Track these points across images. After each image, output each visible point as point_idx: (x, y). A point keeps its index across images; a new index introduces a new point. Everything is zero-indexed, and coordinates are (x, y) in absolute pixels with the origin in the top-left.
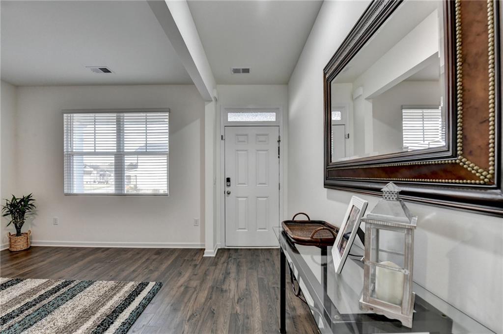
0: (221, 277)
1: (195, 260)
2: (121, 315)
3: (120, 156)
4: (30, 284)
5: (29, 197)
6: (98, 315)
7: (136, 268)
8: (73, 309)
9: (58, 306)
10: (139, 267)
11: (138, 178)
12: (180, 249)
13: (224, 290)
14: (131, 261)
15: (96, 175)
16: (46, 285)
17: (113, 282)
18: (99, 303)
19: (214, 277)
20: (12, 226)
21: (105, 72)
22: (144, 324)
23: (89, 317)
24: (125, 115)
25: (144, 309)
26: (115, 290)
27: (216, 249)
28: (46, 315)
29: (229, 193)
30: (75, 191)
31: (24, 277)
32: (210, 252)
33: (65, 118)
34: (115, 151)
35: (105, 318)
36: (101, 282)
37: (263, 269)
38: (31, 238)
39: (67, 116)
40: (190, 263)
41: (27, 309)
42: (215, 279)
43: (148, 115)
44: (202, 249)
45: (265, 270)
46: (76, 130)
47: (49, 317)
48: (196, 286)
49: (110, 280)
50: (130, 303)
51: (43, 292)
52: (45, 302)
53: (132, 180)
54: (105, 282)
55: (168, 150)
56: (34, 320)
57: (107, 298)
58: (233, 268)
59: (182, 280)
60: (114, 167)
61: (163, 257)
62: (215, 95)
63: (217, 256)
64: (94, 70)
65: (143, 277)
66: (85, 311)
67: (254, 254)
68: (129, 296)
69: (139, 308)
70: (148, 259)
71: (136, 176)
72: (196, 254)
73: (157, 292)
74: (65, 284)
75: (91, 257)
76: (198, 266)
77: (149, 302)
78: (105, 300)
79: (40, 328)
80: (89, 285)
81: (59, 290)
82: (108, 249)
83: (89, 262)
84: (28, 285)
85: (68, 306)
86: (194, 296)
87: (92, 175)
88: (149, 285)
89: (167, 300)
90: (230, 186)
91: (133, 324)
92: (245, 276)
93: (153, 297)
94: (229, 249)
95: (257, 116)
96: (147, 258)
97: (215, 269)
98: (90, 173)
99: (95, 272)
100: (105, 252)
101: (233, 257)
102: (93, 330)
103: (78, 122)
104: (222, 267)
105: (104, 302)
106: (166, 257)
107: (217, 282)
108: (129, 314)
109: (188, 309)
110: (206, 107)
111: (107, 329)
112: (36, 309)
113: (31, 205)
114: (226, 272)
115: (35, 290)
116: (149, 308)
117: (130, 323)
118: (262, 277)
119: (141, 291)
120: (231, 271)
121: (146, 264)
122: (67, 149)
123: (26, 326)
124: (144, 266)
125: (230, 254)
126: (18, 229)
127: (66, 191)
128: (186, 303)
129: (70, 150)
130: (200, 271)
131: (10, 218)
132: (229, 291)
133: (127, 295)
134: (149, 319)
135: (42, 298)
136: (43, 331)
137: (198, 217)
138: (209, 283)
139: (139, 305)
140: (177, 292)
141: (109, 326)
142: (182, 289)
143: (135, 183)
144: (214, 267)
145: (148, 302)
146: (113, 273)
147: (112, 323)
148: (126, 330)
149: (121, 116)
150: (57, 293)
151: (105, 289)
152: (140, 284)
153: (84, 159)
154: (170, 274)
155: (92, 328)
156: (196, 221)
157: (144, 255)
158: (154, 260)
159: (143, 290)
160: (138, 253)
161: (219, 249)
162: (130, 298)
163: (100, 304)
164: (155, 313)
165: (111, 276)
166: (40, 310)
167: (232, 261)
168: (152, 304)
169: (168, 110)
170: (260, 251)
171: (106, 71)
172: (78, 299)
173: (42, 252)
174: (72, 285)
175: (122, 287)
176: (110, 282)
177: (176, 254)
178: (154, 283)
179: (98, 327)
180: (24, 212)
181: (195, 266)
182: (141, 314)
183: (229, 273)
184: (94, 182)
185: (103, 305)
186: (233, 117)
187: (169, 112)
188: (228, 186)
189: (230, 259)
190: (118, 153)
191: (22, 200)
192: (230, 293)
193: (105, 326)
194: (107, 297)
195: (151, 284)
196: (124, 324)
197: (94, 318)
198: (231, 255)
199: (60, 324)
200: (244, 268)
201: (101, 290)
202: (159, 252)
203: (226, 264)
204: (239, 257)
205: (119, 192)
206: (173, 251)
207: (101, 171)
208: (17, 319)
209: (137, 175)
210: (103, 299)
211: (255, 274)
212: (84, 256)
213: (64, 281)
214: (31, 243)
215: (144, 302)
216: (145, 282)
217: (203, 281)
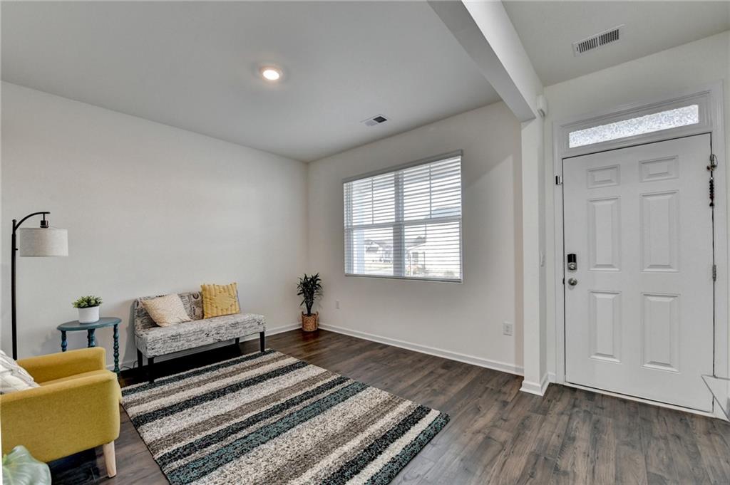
0: (555, 440)
1: (505, 393)
2: (392, 446)
3: (398, 227)
4: (313, 371)
5: (316, 276)
6: (366, 434)
7: (417, 381)
8: (343, 415)
9: (331, 406)
10: (419, 381)
11: (426, 255)
12: (480, 368)
13: (562, 469)
14: (410, 370)
15: (381, 252)
16: (323, 376)
17: (387, 393)
18: (370, 418)
19: (539, 436)
20: (304, 306)
21: (380, 122)
22: (418, 473)
23: (357, 433)
24: (405, 172)
25: (421, 449)
26: (389, 405)
27: (545, 382)
28: (319, 413)
29: (573, 283)
30: (355, 272)
31: (309, 362)
32: (534, 386)
33: (345, 188)
34: (394, 220)
35: (373, 441)
36: (374, 389)
37: (662, 455)
38: (318, 321)
39: (347, 186)
40: (495, 397)
41: (306, 400)
42: (542, 440)
43: (432, 166)
44: (517, 377)
45: (671, 459)
46: (356, 200)
47: (321, 417)
48: (505, 442)
49: (385, 390)
50: (403, 433)
51: (320, 384)
52: (321, 396)
53: (419, 259)
54: (379, 391)
55: (460, 213)
56: (309, 415)
57: (379, 414)
58: (583, 432)
59: (481, 422)
60: (392, 241)
61: (454, 375)
62: (541, 105)
63: (548, 397)
64: (369, 124)
65: (423, 398)
66: (354, 423)
67: (637, 413)
68: (403, 421)
69: (415, 444)
70: (432, 372)
71: (424, 253)
72: (506, 383)
73: (441, 429)
74: (341, 381)
75: (368, 354)
76: (510, 407)
77: (429, 441)
78: (376, 416)
79: (312, 427)
80: (363, 389)
81: (334, 386)
82: (386, 346)
83: (365, 359)
84: (310, 371)
85: (339, 409)
86: (500, 459)
87: (378, 252)
88: (431, 413)
89: (455, 448)
90: (575, 269)
91: (405, 466)
92: (612, 456)
93: (435, 435)
94: (575, 389)
95: (640, 123)
96: (431, 370)
97: (544, 420)
98: (375, 250)
99: (370, 374)
100: (383, 350)
101: (584, 408)
102: (359, 453)
103: (357, 190)
104: (558, 420)
105: (375, 419)
106: (457, 376)
107: (546, 447)
108: (401, 448)
109: (488, 478)
110: (523, 132)
111: (373, 460)
112: (313, 401)
113: (318, 285)
114: (566, 434)
115: (314, 380)
116: (428, 451)
117: (401, 463)
118: (660, 473)
119: (419, 419)
120: (577, 434)
121: (429, 379)
122: (347, 223)
123: (302, 419)
124: (426, 381)
125: (577, 399)
126: (309, 309)
127: (346, 271)
128: (486, 466)
129: (349, 225)
130: (515, 416)
131: (302, 297)
132: (571, 475)
133: (402, 418)
134: (427, 468)
135: (319, 390)
136: (314, 431)
137: (511, 321)
138: (530, 446)
139: (415, 440)
140: (471, 439)
141: (377, 455)
142: (480, 437)
143: (423, 263)
144: (540, 417)
145: (427, 440)
146: (388, 381)
147: (380, 453)
148: (395, 472)
149: (399, 175)
150: (332, 389)
151: (378, 400)
152: (418, 408)
153: (365, 233)
154: (463, 406)
155: (359, 450)
156: (507, 328)
157: (427, 365)
158: (440, 376)
159: (422, 418)
160: (420, 361)
161: (551, 385)
162: (404, 425)
163: (370, 420)
164: (435, 463)
165: (386, 384)
166: (315, 405)
167: (581, 414)
168: (434, 445)
169: (460, 152)
170: (653, 412)
171: (381, 120)
172: (350, 404)
173: (327, 336)
174: (346, 384)
175: (397, 404)
176: (384, 392)
177: (473, 375)
178: (438, 413)
179: (365, 451)
180: (313, 293)
181: (505, 403)
182: (416, 454)
183: (574, 439)
184: (380, 260)
185: (373, 422)
186: (579, 139)
187: (462, 155)
188: (570, 269)
189: (576, 409)
190: (397, 223)
191: (312, 279)
192: (574, 480)
193: (373, 454)
194: (378, 412)
195: (434, 414)
196: (393, 461)
197: (362, 436)
198: (578, 402)
199: (329, 429)
200: (610, 438)
201: (373, 401)
202: (449, 365)
203: (566, 418)
204: (598, 411)
205: (398, 274)
206: (469, 368)
207: (387, 247)
208: (297, 408)
209: (426, 252)
210: (375, 414)
211: (640, 460)
212: (361, 350)
213: (340, 376)
214: (318, 325)
215: (421, 437)
216: (426, 406)
217: (518, 436)
